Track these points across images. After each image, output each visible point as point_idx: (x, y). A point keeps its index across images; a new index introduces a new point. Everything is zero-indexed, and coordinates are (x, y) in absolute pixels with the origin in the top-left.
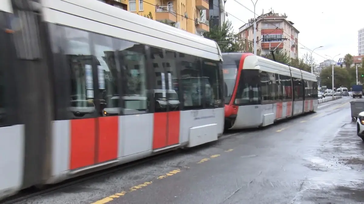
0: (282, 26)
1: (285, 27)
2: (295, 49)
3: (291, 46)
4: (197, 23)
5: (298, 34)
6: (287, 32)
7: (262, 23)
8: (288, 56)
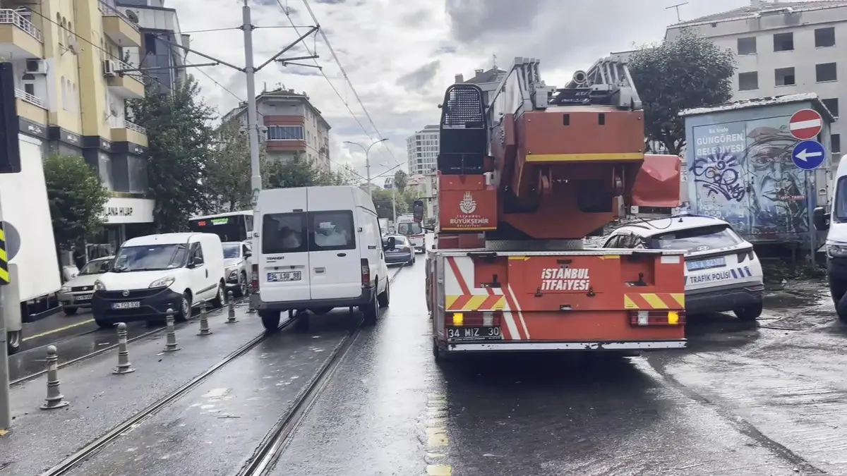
0: (304, 111)
1: (307, 114)
2: (325, 155)
3: (318, 150)
4: (108, 71)
5: (330, 131)
6: (310, 125)
7: (264, 103)
8: (314, 166)
